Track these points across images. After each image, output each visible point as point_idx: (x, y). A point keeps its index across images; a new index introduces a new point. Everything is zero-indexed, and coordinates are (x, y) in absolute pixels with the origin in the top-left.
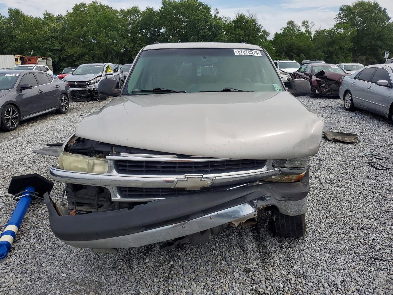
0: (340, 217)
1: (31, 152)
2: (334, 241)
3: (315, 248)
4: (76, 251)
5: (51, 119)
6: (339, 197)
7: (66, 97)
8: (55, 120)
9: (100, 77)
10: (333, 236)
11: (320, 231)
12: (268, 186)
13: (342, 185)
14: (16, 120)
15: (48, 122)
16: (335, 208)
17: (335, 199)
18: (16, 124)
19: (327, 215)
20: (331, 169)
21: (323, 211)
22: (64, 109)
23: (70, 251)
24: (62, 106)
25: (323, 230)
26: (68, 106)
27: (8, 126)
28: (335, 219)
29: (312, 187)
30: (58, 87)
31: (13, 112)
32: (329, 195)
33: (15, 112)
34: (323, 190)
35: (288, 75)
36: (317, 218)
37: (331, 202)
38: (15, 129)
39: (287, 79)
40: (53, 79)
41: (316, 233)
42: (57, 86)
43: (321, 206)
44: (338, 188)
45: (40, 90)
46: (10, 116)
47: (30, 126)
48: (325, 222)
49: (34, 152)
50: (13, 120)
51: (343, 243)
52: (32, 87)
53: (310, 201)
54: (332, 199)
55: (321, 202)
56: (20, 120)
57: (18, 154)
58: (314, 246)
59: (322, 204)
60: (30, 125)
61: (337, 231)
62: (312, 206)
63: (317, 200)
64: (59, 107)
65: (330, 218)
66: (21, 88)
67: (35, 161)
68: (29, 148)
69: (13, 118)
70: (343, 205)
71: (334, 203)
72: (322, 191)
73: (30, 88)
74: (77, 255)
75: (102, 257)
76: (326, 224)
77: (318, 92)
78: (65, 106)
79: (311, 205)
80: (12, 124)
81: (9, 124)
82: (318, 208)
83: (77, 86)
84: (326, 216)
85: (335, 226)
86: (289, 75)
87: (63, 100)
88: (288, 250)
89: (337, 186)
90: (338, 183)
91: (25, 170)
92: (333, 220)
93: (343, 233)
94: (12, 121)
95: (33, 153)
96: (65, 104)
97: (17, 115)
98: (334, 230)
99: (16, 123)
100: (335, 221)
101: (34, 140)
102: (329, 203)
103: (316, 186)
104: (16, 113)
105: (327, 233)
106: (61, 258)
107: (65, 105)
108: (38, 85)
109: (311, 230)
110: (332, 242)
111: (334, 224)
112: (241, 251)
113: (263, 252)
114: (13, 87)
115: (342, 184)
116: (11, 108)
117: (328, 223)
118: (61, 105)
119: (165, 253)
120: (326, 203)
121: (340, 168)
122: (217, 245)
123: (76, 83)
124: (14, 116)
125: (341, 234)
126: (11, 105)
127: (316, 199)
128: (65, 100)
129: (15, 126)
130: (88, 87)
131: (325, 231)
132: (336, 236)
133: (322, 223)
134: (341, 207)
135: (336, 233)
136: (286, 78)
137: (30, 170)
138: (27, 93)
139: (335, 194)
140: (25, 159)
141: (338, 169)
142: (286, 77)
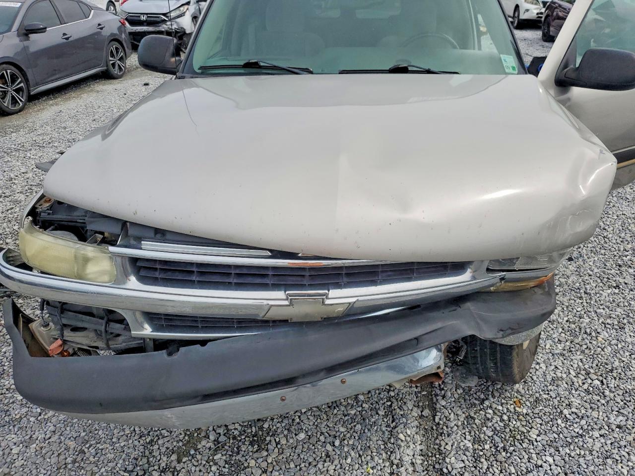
0: (615, 375)
1: (32, 167)
2: (598, 450)
3: (553, 467)
4: (43, 436)
5: (92, 91)
6: (618, 316)
7: (119, 46)
8: (98, 92)
9: (186, 7)
10: (596, 434)
11: (568, 416)
12: (472, 308)
13: (626, 284)
14: (21, 93)
15: (85, 96)
16: (605, 350)
17: (609, 321)
18: (21, 101)
19: (586, 366)
20: (604, 237)
21: (578, 353)
22: (116, 71)
23: (31, 437)
24: (113, 65)
25: (576, 411)
26: (125, 65)
27: (6, 104)
28: (605, 381)
29: (560, 285)
30: (101, 29)
31: (14, 78)
32: (595, 309)
33: (18, 78)
34: (583, 295)
35: (540, 6)
36: (564, 376)
37: (599, 330)
38: (20, 111)
39: (537, 14)
40: (93, 11)
41: (559, 421)
42: (99, 25)
43: (576, 341)
44: (617, 291)
45: (64, 34)
46: (7, 86)
47: (52, 105)
48: (580, 389)
49: (37, 168)
50: (14, 93)
51: (617, 457)
52: (46, 28)
53: (552, 324)
54: (601, 321)
55: (577, 330)
56: (29, 93)
57: (7, 169)
58: (550, 460)
59: (578, 334)
60: (51, 102)
61: (606, 419)
62: (557, 340)
63: (567, 321)
64: (107, 66)
65: (594, 377)
66: (27, 32)
67: (33, 188)
68: (32, 157)
69: (13, 90)
70: (625, 342)
71: (605, 332)
72: (581, 298)
73: (43, 30)
74: (41, 448)
75: (91, 459)
76: (583, 394)
77: (595, 45)
78: (119, 65)
79: (554, 336)
80: (14, 101)
81: (7, 103)
82: (568, 344)
83: (145, 24)
84: (585, 369)
85: (603, 402)
86: (542, 6)
87: (115, 52)
88: (491, 470)
89: (615, 285)
90: (618, 278)
91: (8, 210)
92: (599, 383)
93: (619, 427)
94: (13, 97)
95: (35, 170)
96: (119, 60)
97: (22, 85)
98: (601, 413)
99: (22, 99)
100: (604, 386)
101: (47, 138)
102: (593, 334)
103: (570, 281)
104: (20, 79)
105: (583, 422)
106: (9, 453)
107: (118, 62)
108: (61, 24)
109: (547, 410)
110: (594, 453)
111: (601, 396)
112: (387, 464)
113: (434, 468)
114: (9, 30)
115: (626, 282)
116: (9, 71)
117: (587, 392)
118: (111, 62)
119: (224, 458)
120: (586, 333)
121: (623, 235)
122: (337, 443)
123: (143, 18)
124: (15, 87)
125: (614, 427)
126: (8, 66)
127: (566, 319)
128: (117, 52)
129: (19, 104)
130: (165, 26)
131: (580, 415)
132: (603, 432)
133: (573, 391)
134: (620, 346)
135: (604, 424)
136: (536, 12)
137: (18, 209)
138: (38, 41)
139: (608, 308)
140: (16, 182)
141: (620, 237)
142: (535, 9)
